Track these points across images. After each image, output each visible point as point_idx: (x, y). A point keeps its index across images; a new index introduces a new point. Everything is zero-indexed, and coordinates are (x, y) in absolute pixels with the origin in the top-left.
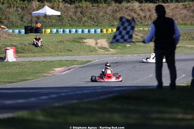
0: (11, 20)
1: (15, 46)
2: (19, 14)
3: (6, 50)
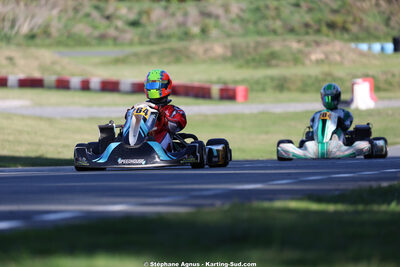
0: (365, 24)
1: (373, 77)
2: (381, 13)
3: (353, 85)
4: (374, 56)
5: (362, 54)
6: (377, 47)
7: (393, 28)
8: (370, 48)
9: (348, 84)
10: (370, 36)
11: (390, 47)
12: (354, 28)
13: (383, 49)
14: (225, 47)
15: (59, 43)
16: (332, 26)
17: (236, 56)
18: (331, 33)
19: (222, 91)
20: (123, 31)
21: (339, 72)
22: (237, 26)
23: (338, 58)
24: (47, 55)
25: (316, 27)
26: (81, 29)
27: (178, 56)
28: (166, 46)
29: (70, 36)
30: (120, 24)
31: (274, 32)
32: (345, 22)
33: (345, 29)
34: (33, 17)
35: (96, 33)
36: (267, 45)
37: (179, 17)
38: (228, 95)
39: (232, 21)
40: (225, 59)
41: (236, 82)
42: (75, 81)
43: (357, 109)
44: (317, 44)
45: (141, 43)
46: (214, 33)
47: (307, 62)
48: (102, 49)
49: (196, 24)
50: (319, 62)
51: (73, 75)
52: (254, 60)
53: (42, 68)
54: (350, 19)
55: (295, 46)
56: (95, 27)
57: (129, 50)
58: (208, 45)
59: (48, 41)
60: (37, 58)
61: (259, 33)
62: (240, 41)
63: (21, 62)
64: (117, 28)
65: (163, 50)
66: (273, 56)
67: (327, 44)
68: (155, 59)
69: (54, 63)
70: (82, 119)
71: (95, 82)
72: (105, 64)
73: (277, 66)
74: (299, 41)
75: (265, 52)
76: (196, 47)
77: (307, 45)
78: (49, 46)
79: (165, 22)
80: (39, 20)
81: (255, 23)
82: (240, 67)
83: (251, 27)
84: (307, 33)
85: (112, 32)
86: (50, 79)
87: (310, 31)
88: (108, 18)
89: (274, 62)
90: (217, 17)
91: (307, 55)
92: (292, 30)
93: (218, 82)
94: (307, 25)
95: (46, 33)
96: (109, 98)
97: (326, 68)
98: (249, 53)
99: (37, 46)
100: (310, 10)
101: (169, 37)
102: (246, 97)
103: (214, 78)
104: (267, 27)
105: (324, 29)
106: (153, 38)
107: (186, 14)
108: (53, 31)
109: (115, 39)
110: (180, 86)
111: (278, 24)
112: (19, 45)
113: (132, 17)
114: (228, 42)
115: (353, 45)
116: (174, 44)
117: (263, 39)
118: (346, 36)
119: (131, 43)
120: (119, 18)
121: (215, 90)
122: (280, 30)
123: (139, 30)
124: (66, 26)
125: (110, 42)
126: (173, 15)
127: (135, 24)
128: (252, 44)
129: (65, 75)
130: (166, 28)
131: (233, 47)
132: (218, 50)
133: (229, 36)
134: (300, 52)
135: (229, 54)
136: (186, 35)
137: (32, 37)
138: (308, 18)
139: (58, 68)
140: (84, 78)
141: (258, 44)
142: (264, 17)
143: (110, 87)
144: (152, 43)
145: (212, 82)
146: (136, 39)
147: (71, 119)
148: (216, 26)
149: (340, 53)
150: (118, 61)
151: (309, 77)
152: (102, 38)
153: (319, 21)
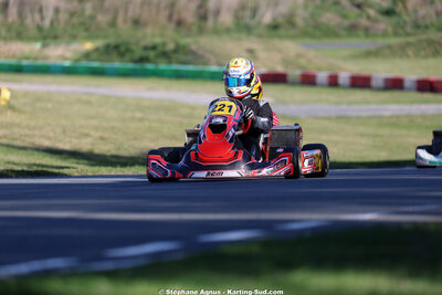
15: (305, 34)
20: (376, 21)
24: (291, 47)
26: (330, 18)
27: (437, 48)
28: (424, 37)
29: (317, 26)
34: (276, 4)
35: (346, 23)
37: (439, 5)
42: (322, 76)
45: (396, 34)
48: (353, 41)
51: (320, 69)
53: (286, 62)
56: (344, 16)
57: (381, 41)
59: (292, 32)
60: (280, 51)
63: (262, 55)
64: (369, 17)
65: (420, 41)
68: (410, 51)
69: (299, 56)
70: (329, 118)
71: (344, 77)
72: (355, 57)
78: (293, 37)
79: (422, 12)
80: (283, 9)
85: (364, 22)
86: (295, 73)
95: (291, 22)
96: (360, 95)
99: (280, 37)
101: (427, 27)
106: (409, 29)
108: (299, 21)
109: (367, 30)
110: (438, 83)
112: (260, 36)
113: (386, 5)
116: (433, 35)
119: (385, 34)
120: (371, 6)
123: (393, 20)
124: (312, 15)
125: (361, 33)
126: (432, 2)
127: (388, 13)
129: (311, 69)
130: (423, 18)
137: (274, 27)
139: (303, 62)
140: (333, 72)
143: (360, 82)
144: (408, 34)
146: (390, 30)
147: (317, 118)
150: (370, 54)
152: (353, 29)
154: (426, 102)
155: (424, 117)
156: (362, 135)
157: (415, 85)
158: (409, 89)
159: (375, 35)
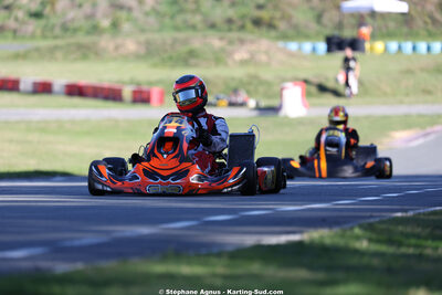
0: (294, 21)
2: (312, 9)
3: (282, 89)
4: (304, 57)
5: (291, 55)
6: (307, 46)
7: (325, 26)
8: (300, 48)
9: (277, 89)
10: (299, 34)
11: (322, 46)
12: (282, 25)
13: (314, 49)
14: (139, 43)
16: (257, 22)
17: (150, 53)
18: (256, 30)
19: (135, 92)
20: (23, 23)
21: (266, 75)
22: (152, 19)
23: (263, 58)
25: (240, 23)
27: (86, 52)
28: (72, 40)
30: (20, 14)
31: (194, 27)
32: (272, 18)
33: (271, 26)
36: (186, 42)
37: (87, 9)
38: (141, 98)
39: (147, 14)
40: (138, 57)
41: (150, 83)
43: (286, 117)
44: (242, 42)
45: (44, 37)
46: (126, 26)
47: (230, 62)
49: (105, 16)
50: (243, 63)
52: (171, 58)
54: (278, 15)
55: (217, 43)
57: (30, 44)
58: (119, 40)
61: (177, 29)
62: (156, 37)
64: (16, 19)
65: (69, 45)
66: (192, 54)
67: (252, 42)
68: (59, 54)
73: (196, 66)
74: (221, 39)
75: (183, 49)
76: (106, 42)
77: (231, 42)
79: (71, 14)
81: (172, 17)
82: (155, 66)
83: (167, 21)
84: (230, 30)
85: (11, 24)
87: (234, 27)
88: (7, 8)
89: (192, 61)
90: (130, 9)
91: (230, 54)
92: (213, 26)
93: (131, 82)
94: (230, 21)
96: (8, 98)
97: (251, 70)
98: (166, 51)
100: (233, 4)
101: (75, 30)
102: (161, 101)
103: (126, 77)
104: (185, 22)
105: (249, 25)
106: (57, 31)
107: (94, 5)
109: (15, 31)
110: (87, 87)
111: (197, 19)
113: (35, 7)
114: (142, 38)
115: (281, 44)
116: (82, 38)
117: (181, 35)
118: (273, 33)
119: (33, 36)
120: (20, 8)
121: (127, 92)
122: (200, 26)
123: (42, 22)
125: (10, 35)
126: (80, 6)
127: (37, 15)
128: (169, 42)
130: (73, 20)
131: (148, 44)
132: (131, 46)
133: (143, 31)
134: (223, 50)
135: (142, 51)
136: (95, 30)
138: (231, 13)
141: (175, 41)
142: (182, 11)
143: (9, 85)
144: (56, 37)
145: (124, 83)
146: (39, 32)
148: (128, 20)
149: (267, 53)
150: (17, 57)
151: (233, 79)
153: (243, 17)
154: (75, 107)
155: (73, 122)
156: (11, 141)
157: (63, 90)
158: (58, 93)
159: (23, 37)
